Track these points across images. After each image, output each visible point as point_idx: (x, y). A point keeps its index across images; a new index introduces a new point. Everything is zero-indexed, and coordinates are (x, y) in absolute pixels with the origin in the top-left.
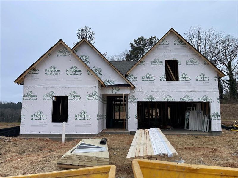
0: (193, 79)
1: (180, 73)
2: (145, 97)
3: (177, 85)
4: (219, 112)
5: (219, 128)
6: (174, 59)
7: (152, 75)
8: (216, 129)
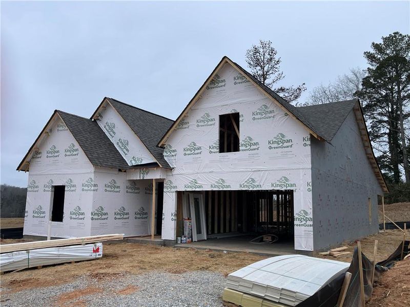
0: (264, 146)
1: (242, 137)
2: (187, 183)
3: (235, 159)
4: (310, 212)
5: (307, 242)
6: (233, 112)
7: (198, 145)
8: (301, 246)
